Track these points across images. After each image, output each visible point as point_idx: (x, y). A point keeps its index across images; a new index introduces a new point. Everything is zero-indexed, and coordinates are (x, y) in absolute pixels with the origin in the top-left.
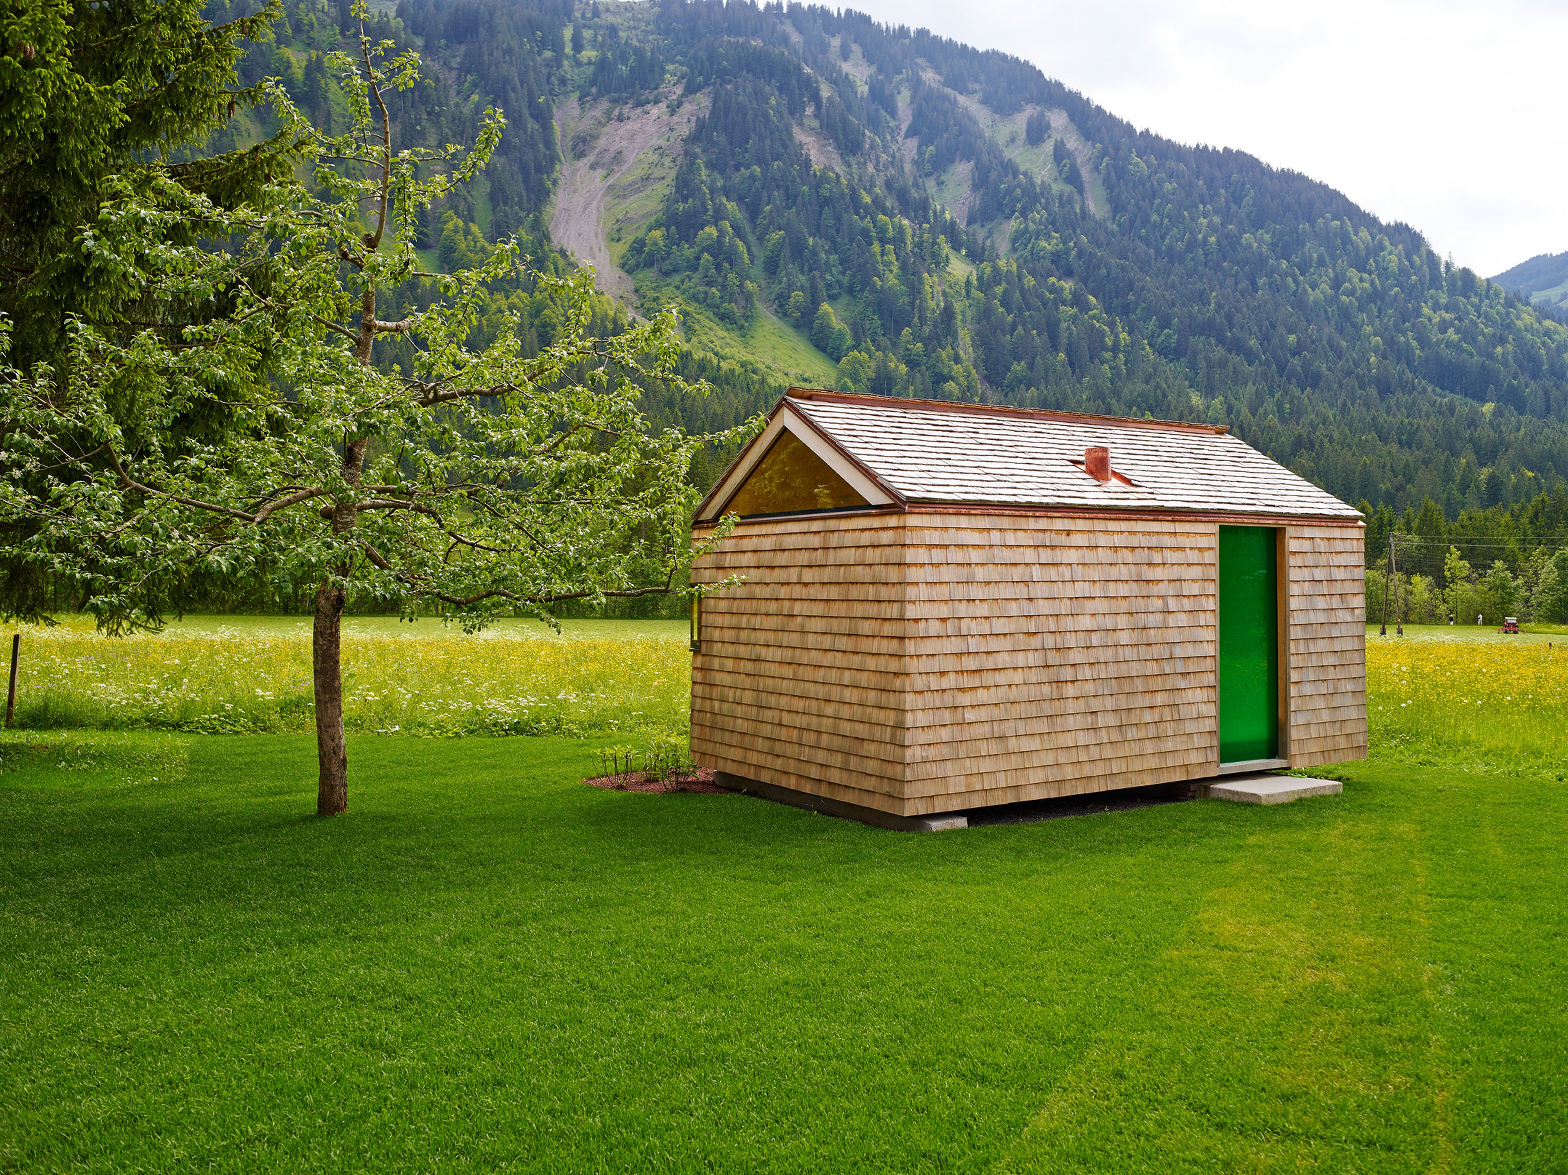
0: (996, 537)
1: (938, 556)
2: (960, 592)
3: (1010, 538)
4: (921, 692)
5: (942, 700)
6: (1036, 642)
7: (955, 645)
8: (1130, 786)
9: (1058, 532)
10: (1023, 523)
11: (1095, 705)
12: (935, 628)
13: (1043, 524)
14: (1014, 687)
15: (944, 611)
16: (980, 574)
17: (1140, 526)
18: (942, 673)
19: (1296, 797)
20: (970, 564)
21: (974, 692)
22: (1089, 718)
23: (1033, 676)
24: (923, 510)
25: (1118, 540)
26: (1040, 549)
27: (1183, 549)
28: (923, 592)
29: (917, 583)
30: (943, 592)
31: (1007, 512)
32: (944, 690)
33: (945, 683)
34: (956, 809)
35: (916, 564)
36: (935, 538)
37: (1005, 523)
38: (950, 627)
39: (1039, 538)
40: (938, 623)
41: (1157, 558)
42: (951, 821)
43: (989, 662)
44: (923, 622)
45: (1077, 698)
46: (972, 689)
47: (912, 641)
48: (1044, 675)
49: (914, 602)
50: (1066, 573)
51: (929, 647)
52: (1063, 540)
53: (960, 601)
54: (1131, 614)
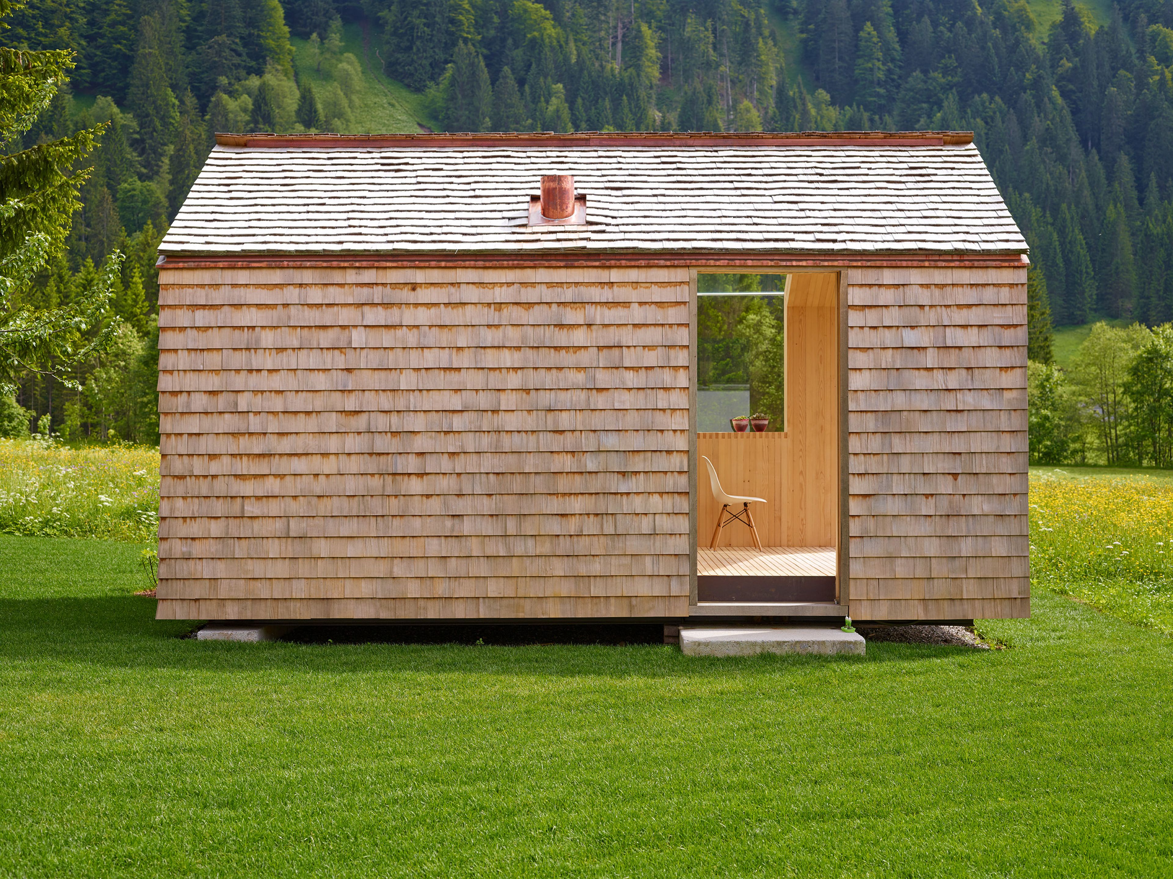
0: (292, 295)
1: (201, 318)
2: (239, 360)
3: (315, 296)
4: (182, 477)
5: (211, 488)
6: (361, 422)
7: (228, 423)
8: (521, 615)
9: (395, 285)
10: (337, 277)
11: (459, 506)
12: (199, 402)
13: (369, 276)
14: (322, 478)
15: (214, 382)
16: (268, 339)
17: (542, 275)
18: (212, 456)
19: (758, 650)
20: (253, 328)
21: (259, 481)
22: (449, 523)
23: (354, 465)
24: (181, 265)
25: (500, 295)
26: (366, 309)
27: (626, 304)
28: (183, 360)
29: (176, 351)
30: (213, 360)
31: (308, 264)
32: (214, 477)
33: (214, 468)
34: (232, 617)
35: (173, 328)
36: (201, 297)
37: (307, 276)
38: (222, 403)
39: (362, 295)
40: (205, 398)
41: (572, 316)
42: (225, 632)
43: (285, 445)
44: (185, 395)
45: (428, 496)
46: (255, 476)
47: (169, 417)
48: (372, 465)
49: (171, 372)
50: (411, 338)
51: (193, 425)
52: (406, 295)
53: (238, 371)
54: (528, 391)
